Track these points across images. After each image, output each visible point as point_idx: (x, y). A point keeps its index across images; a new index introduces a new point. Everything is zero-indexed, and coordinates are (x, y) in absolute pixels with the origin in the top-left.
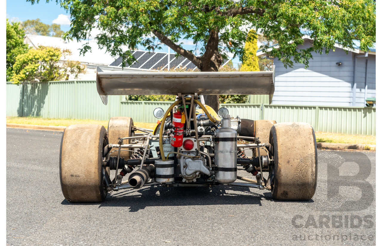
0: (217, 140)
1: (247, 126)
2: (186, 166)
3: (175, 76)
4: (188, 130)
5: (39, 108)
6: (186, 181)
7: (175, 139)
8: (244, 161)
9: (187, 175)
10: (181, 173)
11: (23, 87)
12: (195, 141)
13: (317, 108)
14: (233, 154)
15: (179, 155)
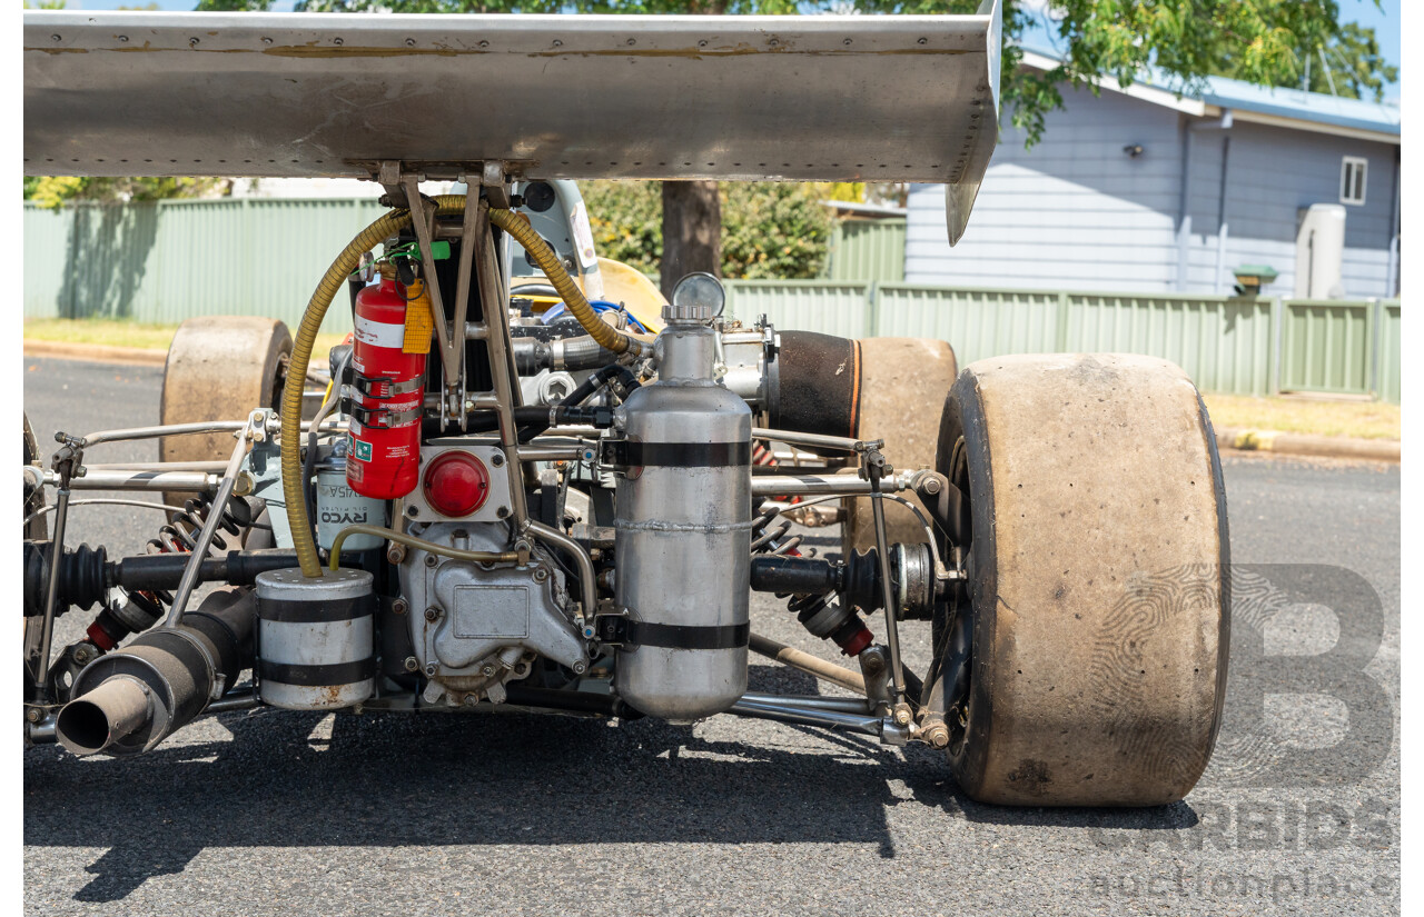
0: (630, 455)
1: (812, 373)
2: (437, 614)
3: (339, 40)
4: (453, 398)
5: (128, 290)
6: (443, 698)
7: (368, 447)
8: (793, 571)
9: (442, 663)
10: (412, 652)
11: (77, 217)
12: (497, 461)
13: (1063, 298)
14: (727, 544)
15: (402, 542)
